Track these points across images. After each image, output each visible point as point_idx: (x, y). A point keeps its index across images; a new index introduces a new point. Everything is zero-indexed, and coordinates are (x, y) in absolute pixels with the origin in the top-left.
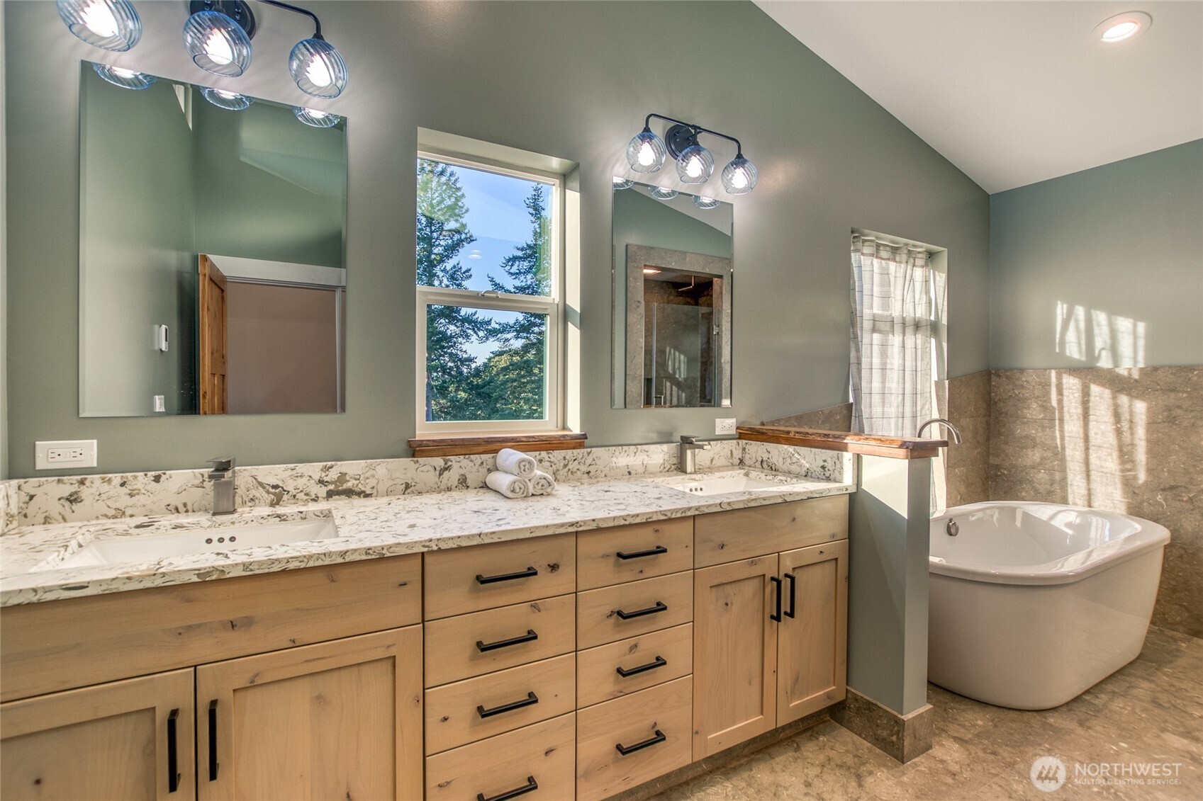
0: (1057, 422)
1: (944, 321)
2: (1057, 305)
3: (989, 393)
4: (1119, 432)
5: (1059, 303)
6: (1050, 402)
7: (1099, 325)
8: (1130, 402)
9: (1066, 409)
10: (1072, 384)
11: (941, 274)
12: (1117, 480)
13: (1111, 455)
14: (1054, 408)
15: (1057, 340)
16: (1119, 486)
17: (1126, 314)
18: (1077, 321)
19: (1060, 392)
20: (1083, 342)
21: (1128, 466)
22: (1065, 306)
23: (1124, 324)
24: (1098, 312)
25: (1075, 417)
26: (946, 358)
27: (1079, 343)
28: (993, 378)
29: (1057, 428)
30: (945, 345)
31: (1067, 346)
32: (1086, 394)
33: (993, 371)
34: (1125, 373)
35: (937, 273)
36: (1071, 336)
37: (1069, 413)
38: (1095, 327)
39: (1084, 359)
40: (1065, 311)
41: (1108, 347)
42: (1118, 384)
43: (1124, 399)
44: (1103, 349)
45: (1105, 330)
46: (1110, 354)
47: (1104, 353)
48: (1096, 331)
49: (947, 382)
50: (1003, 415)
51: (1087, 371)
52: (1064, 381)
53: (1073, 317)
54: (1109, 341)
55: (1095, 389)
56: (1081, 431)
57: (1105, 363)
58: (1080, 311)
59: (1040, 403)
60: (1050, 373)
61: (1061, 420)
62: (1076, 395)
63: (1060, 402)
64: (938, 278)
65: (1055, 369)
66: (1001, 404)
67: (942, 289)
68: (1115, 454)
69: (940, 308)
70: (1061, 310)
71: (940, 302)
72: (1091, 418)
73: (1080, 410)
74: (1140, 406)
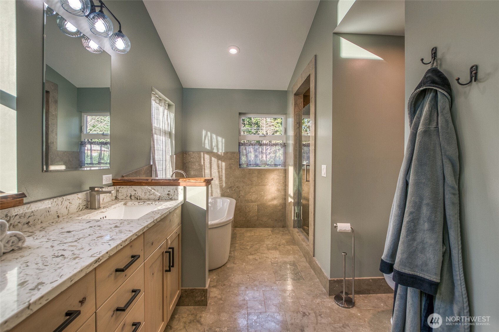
0: (203, 169)
1: (174, 132)
2: (203, 131)
3: (183, 160)
4: (219, 172)
5: (204, 130)
6: (201, 163)
7: (214, 139)
8: (221, 163)
9: (205, 165)
10: (207, 157)
12: (219, 187)
13: (217, 179)
14: (202, 165)
15: (203, 142)
16: (219, 188)
17: (220, 136)
18: (208, 137)
19: (204, 160)
20: (210, 144)
21: (221, 182)
22: (205, 131)
23: (220, 139)
24: (214, 135)
25: (208, 168)
26: (174, 147)
27: (209, 144)
28: (184, 155)
29: (203, 171)
30: (174, 142)
31: (206, 144)
32: (211, 160)
33: (184, 152)
34: (220, 154)
35: (171, 113)
36: (207, 141)
37: (206, 166)
38: (213, 139)
39: (210, 149)
40: (205, 133)
41: (216, 146)
42: (219, 157)
43: (220, 162)
44: (215, 146)
45: (215, 140)
46: (216, 148)
47: (215, 147)
48: (213, 141)
49: (175, 156)
50: (188, 168)
51: (211, 153)
52: (205, 156)
53: (207, 135)
54: (216, 144)
55: (213, 159)
56: (210, 172)
57: (215, 151)
58: (209, 134)
59: (199, 163)
60: (201, 153)
61: (204, 169)
62: (208, 161)
63: (204, 163)
64: (171, 115)
65: (203, 152)
66: (187, 164)
67: (173, 120)
68: (218, 179)
69: (172, 127)
70: (204, 132)
71: (172, 124)
72: (212, 168)
73: (209, 166)
74: (224, 164)
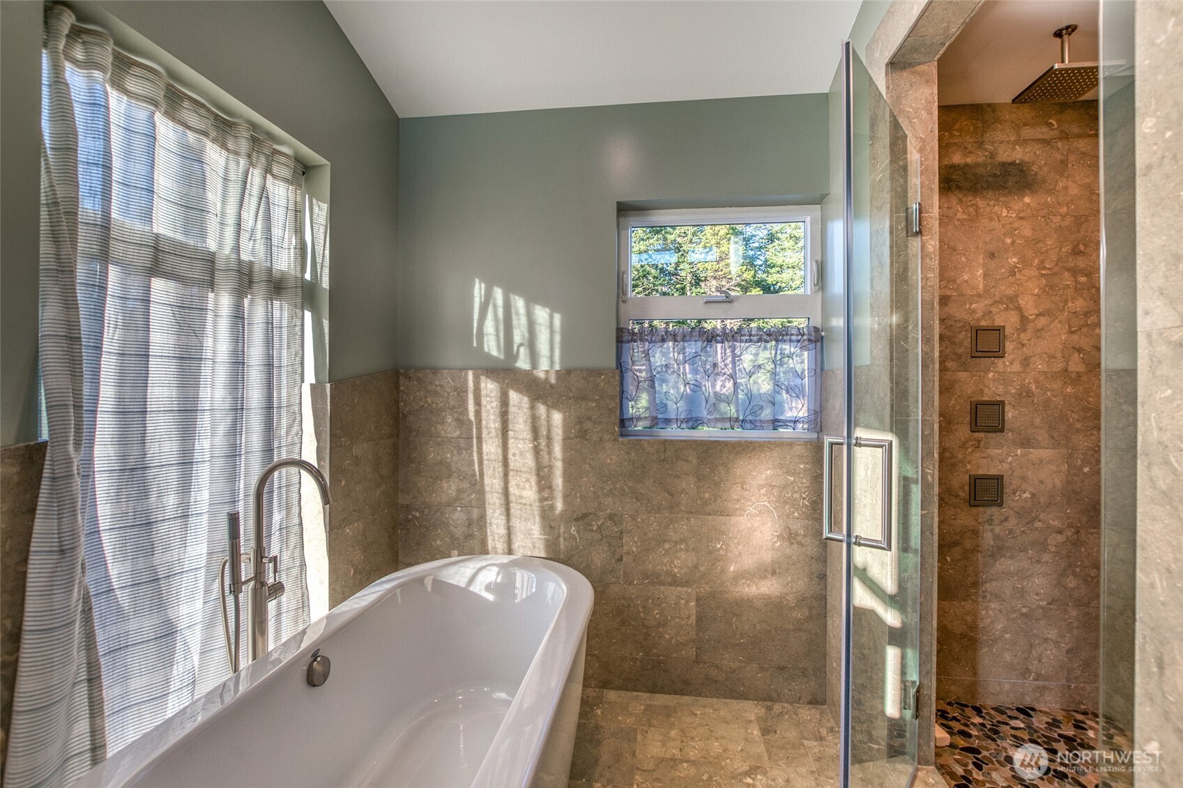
0: (475, 440)
1: (325, 283)
2: (475, 282)
3: (397, 402)
4: (537, 451)
5: (477, 280)
6: (467, 414)
7: (517, 314)
8: (548, 412)
9: (484, 423)
10: (490, 388)
11: (320, 203)
12: (536, 513)
13: (528, 480)
14: (470, 422)
15: (475, 330)
16: (538, 519)
17: (545, 303)
18: (495, 307)
19: (478, 403)
20: (502, 335)
21: (546, 494)
22: (483, 285)
23: (541, 314)
24: (517, 297)
25: (493, 434)
26: (327, 346)
27: (497, 336)
28: (402, 380)
29: (475, 449)
30: (326, 323)
31: (485, 338)
32: (504, 403)
33: (402, 371)
34: (542, 375)
35: (314, 201)
36: (489, 326)
37: (487, 428)
38: (514, 317)
39: (502, 357)
40: (483, 292)
41: (526, 343)
42: (536, 389)
43: (542, 409)
44: (521, 345)
45: (524, 320)
46: (528, 351)
47: (522, 350)
48: (515, 322)
49: (328, 386)
50: (414, 433)
51: (504, 372)
52: (483, 385)
53: (491, 302)
54: (527, 335)
55: (514, 396)
56: (500, 451)
57: (523, 363)
58: (498, 294)
59: (456, 416)
60: (466, 375)
61: (480, 439)
62: (494, 404)
63: (478, 413)
64: (316, 209)
65: (471, 369)
66: (411, 418)
67: (322, 230)
68: (533, 480)
69: (319, 260)
70: (478, 289)
71: (319, 249)
72: (511, 433)
73: (498, 425)
74: (557, 417)
